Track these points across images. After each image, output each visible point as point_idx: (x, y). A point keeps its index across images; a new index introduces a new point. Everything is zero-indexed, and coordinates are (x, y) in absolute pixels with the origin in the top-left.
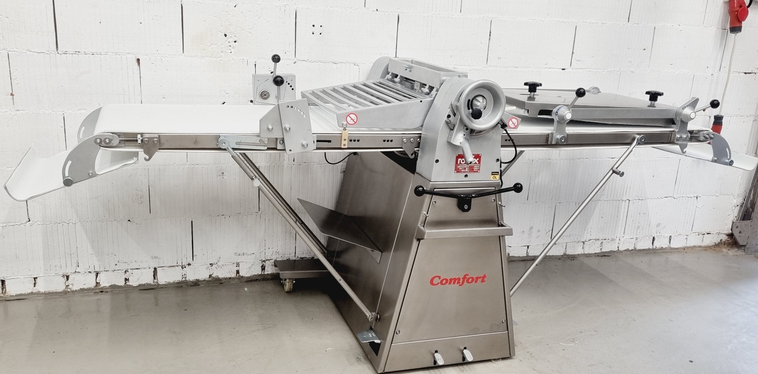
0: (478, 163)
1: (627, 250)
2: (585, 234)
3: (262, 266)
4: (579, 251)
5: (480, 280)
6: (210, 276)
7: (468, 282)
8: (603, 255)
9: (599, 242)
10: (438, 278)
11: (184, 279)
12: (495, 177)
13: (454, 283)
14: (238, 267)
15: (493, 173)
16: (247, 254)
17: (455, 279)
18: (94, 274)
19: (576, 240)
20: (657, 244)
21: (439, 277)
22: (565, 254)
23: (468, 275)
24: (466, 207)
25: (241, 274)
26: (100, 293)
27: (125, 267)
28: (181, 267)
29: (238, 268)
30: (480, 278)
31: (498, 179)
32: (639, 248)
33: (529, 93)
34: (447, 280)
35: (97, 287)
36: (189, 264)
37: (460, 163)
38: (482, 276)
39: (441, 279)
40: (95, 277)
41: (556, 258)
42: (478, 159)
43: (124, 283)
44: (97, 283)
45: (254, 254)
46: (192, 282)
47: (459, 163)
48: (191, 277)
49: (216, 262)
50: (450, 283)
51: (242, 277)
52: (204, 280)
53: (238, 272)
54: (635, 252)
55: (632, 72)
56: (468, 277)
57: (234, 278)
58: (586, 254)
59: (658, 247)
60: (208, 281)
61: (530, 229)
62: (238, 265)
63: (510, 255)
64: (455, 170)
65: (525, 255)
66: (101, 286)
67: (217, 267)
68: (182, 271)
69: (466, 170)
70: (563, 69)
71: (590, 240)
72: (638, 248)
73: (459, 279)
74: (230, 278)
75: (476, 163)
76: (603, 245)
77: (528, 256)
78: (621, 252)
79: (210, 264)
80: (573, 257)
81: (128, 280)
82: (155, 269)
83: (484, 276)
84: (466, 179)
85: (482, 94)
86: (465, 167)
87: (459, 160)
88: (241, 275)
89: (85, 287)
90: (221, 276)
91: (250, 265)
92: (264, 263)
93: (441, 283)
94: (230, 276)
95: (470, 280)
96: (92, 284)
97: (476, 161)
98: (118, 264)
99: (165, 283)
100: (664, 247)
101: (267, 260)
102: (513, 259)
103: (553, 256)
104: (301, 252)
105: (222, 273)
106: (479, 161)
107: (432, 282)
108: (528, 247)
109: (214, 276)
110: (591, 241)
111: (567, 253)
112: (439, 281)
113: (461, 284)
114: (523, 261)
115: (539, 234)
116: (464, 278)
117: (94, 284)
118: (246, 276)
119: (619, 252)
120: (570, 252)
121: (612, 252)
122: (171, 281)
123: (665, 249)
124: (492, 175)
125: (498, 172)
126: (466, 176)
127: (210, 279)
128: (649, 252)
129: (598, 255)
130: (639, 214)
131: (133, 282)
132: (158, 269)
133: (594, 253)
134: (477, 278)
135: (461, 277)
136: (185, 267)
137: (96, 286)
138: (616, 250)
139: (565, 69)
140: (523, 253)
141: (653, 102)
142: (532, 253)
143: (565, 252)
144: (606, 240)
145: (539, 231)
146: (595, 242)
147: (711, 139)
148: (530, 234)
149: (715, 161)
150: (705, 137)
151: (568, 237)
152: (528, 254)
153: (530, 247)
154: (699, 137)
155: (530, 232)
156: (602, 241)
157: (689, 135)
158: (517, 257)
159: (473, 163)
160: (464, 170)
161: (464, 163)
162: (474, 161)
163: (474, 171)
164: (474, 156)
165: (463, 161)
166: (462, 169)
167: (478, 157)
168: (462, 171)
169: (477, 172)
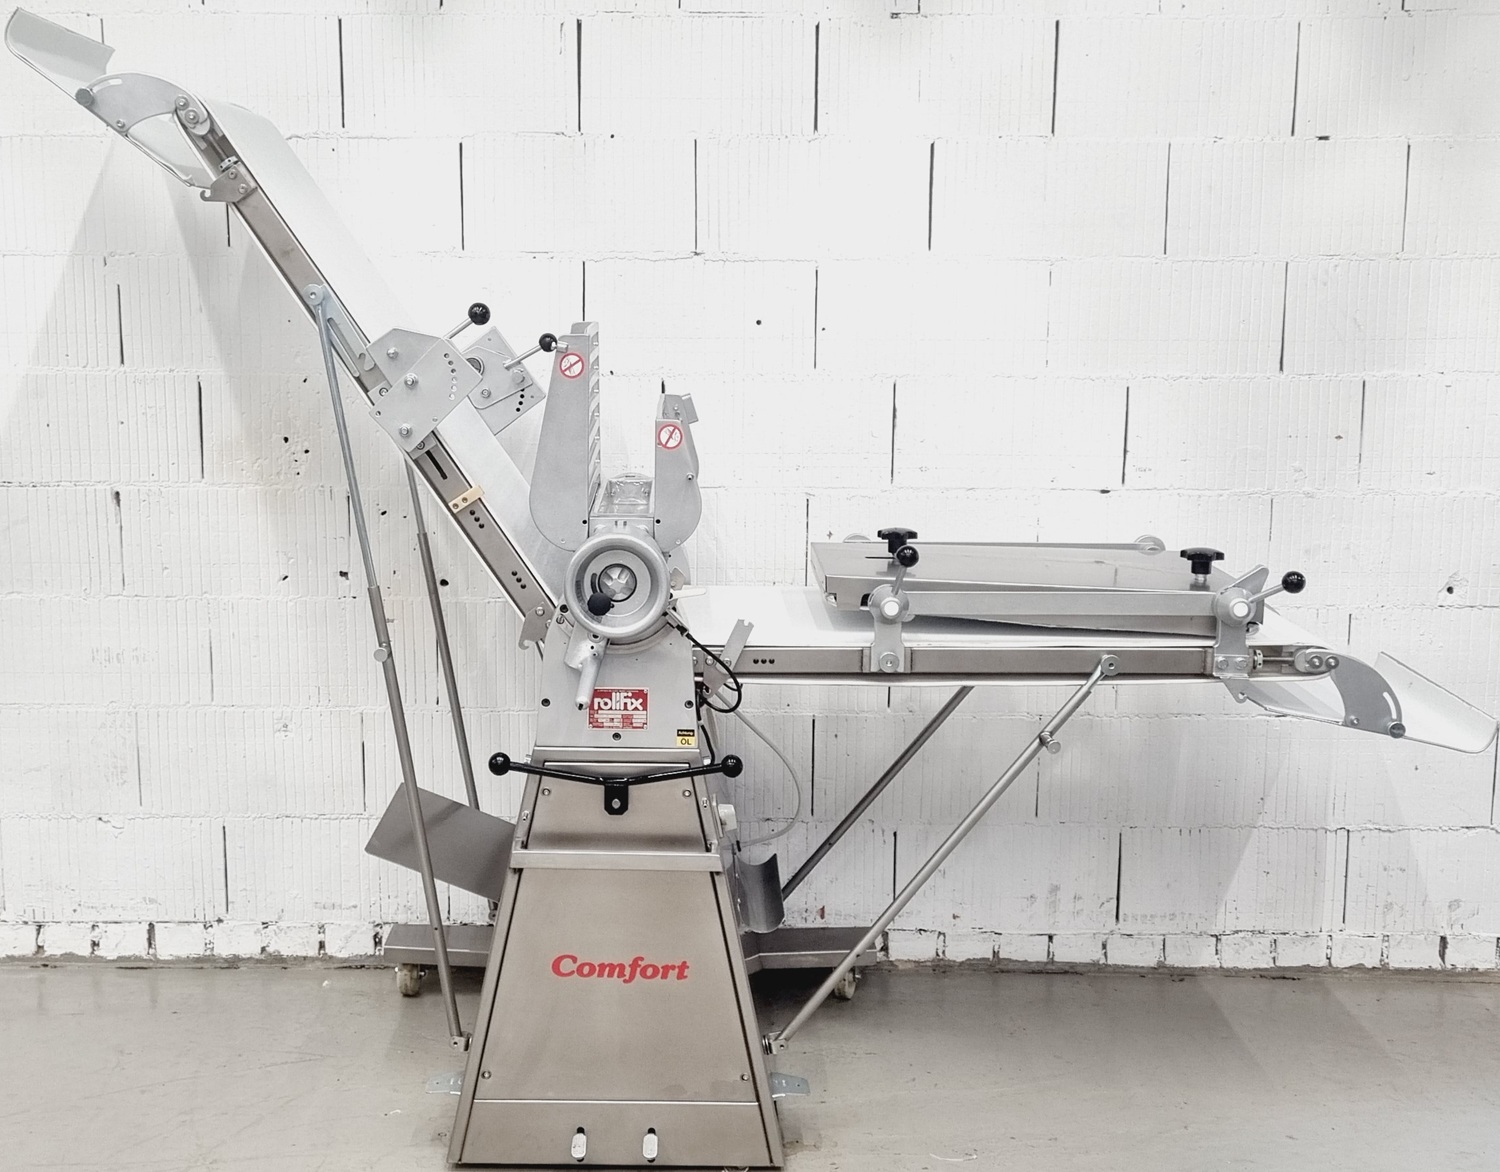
0: (641, 708)
1: (1359, 968)
2: (1221, 916)
3: (375, 936)
4: (1204, 957)
5: (673, 974)
6: (263, 949)
7: (643, 974)
8: (1281, 974)
9: (1266, 940)
10: (570, 960)
11: (208, 953)
12: (686, 741)
13: (611, 975)
14: (322, 935)
15: (681, 733)
16: (340, 906)
17: (612, 967)
18: (34, 928)
19: (1192, 928)
20: (1457, 958)
21: (574, 959)
22: (1161, 966)
23: (642, 959)
24: (616, 804)
25: (330, 950)
26: (42, 968)
27: (92, 917)
28: (202, 925)
29: (321, 937)
30: (673, 967)
31: (693, 745)
32: (1397, 966)
33: (891, 555)
34: (592, 966)
35: (39, 956)
36: (220, 921)
37: (600, 708)
38: (678, 963)
39: (579, 963)
40: (35, 933)
41: (1135, 973)
42: (641, 700)
43: (90, 950)
44: (40, 947)
45: (355, 907)
46: (226, 960)
47: (596, 707)
48: (223, 950)
49: (274, 918)
50: (601, 975)
51: (331, 957)
52: (250, 959)
53: (322, 945)
54: (1382, 976)
55: (1309, 495)
56: (642, 964)
57: (313, 959)
58: (1228, 970)
59: (1460, 966)
60: (259, 961)
61: (1051, 892)
62: (322, 929)
63: (1002, 956)
64: (590, 723)
65: (1045, 959)
66: (47, 954)
67: (277, 931)
68: (205, 935)
69: (616, 724)
70: (1104, 492)
71: (1237, 932)
72: (1394, 964)
73: (622, 967)
74: (305, 958)
75: (636, 709)
76: (1279, 950)
77: (1052, 962)
78: (1337, 971)
79: (263, 924)
80: (1183, 975)
81: (98, 945)
82: (151, 926)
83: (684, 966)
84: (616, 743)
85: (621, 562)
86: (612, 716)
87: (597, 700)
88: (329, 954)
89: (17, 953)
90: (285, 953)
91: (348, 932)
92: (378, 929)
93: (580, 970)
94: (304, 955)
95: (650, 971)
96: (29, 950)
97: (637, 703)
98: (79, 909)
99: (170, 958)
100: (1482, 967)
101: (385, 923)
102: (1011, 966)
103: (1126, 967)
104: (463, 912)
105: (286, 947)
106: (644, 705)
107: (556, 967)
108: (1051, 938)
109: (270, 950)
110: (1241, 935)
111: (1170, 962)
112: (574, 967)
113: (627, 977)
114: (1033, 972)
115: (1079, 905)
116: (635, 964)
117: (34, 949)
118: (340, 955)
119: (1330, 970)
120: (1177, 959)
121: (1306, 968)
122: (183, 954)
123: (1486, 973)
124: (679, 735)
125: (693, 731)
126: (617, 736)
127: (263, 957)
128: (1431, 978)
129: (1262, 973)
130: (1385, 869)
131: (107, 951)
132: (158, 927)
133: (1252, 967)
134: (667, 969)
135: (627, 961)
136: (211, 926)
137: (37, 952)
138: (1321, 964)
139: (1108, 492)
140: (1036, 953)
141: (1201, 577)
142: (1064, 954)
143: (1162, 959)
144: (1285, 934)
145: (1080, 898)
146: (1253, 939)
147: (1330, 668)
148: (1053, 905)
149: (1352, 725)
150: (1311, 662)
151: (1167, 919)
152: (1051, 956)
153: (1055, 938)
154: (1293, 662)
155: (1053, 899)
156: (1275, 937)
157: (1260, 658)
158: (1019, 961)
159: (630, 707)
160: (611, 724)
161: (609, 707)
162: (632, 704)
163: (634, 725)
164: (630, 694)
165: (606, 704)
166: (604, 720)
167: (640, 695)
168: (605, 724)
169: (642, 728)
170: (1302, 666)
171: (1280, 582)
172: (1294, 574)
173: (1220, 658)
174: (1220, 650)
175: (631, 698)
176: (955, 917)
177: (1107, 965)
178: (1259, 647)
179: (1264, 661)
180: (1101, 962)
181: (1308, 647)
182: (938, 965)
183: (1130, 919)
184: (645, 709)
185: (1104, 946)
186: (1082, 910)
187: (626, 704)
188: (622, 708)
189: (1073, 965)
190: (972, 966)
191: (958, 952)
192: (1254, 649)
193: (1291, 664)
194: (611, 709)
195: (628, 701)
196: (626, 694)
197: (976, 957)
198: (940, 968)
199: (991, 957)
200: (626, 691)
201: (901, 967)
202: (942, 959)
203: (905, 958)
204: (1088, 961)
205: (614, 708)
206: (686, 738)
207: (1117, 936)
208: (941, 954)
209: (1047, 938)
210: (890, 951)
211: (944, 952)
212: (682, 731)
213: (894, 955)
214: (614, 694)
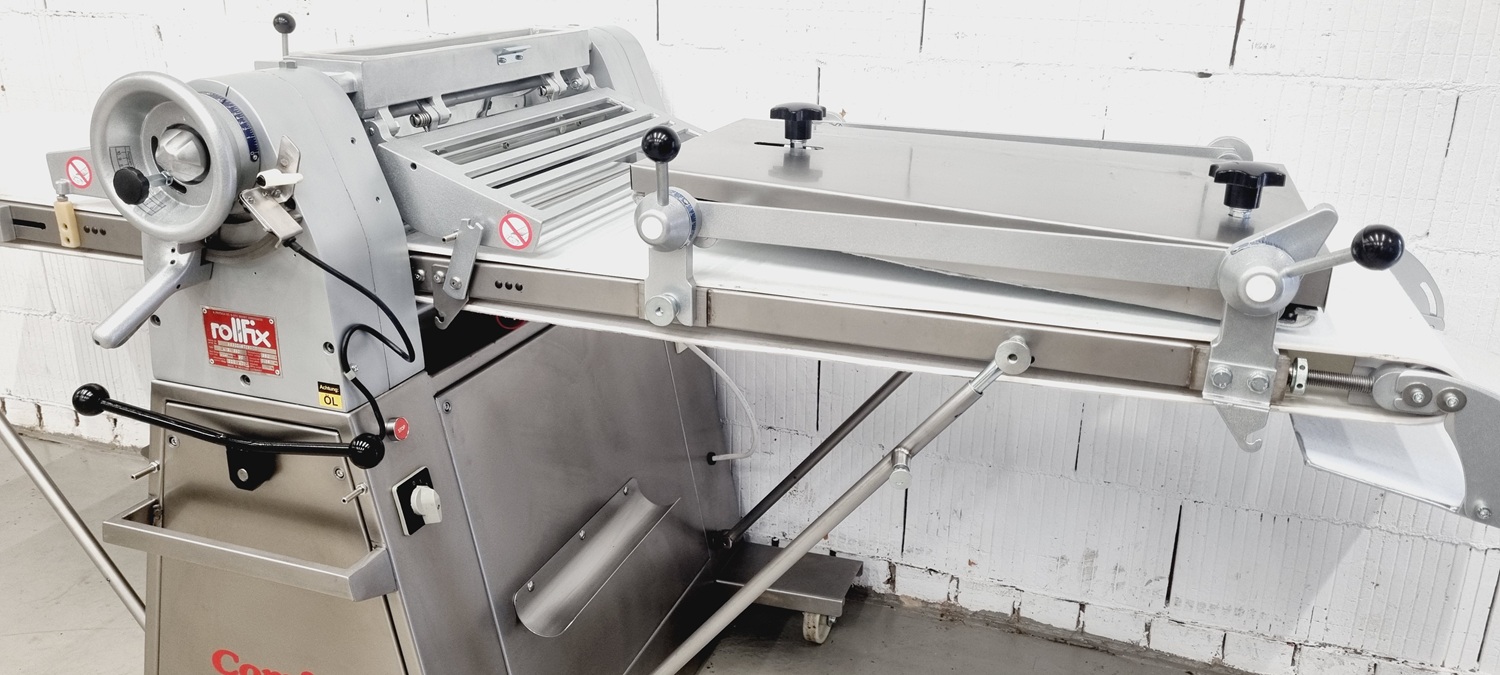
0: (269, 345)
2: (1304, 623)
4: (1277, 663)
9: (1365, 660)
10: (231, 657)
12: (332, 401)
15: (324, 387)
19: (1263, 628)
21: (235, 657)
22: (1217, 664)
24: (244, 475)
31: (340, 408)
34: (256, 670)
37: (219, 338)
39: (241, 663)
41: (1184, 665)
42: (267, 334)
47: (215, 336)
61: (1086, 558)
63: (1022, 615)
64: (211, 356)
65: (1074, 629)
69: (241, 363)
70: (1203, 75)
71: (1324, 645)
75: (262, 345)
77: (1082, 633)
84: (247, 389)
86: (235, 351)
87: (213, 326)
93: (243, 672)
97: (264, 337)
102: (1030, 629)
103: (1172, 656)
106: (272, 339)
107: (217, 662)
108: (1082, 607)
110: (1329, 649)
111: (1229, 661)
112: (236, 667)
114: (1055, 640)
115: (1120, 577)
120: (1239, 660)
124: (321, 390)
125: (337, 387)
126: (245, 380)
135: (294, 673)
139: (1208, 75)
140: (1064, 619)
141: (1239, 213)
142: (1097, 626)
143: (1220, 656)
144: (1391, 659)
145: (1121, 570)
146: (1345, 658)
147: (1443, 408)
148: (1088, 573)
149: (1475, 515)
150: (1407, 395)
151: (1232, 612)
152: (1081, 626)
153: (1087, 608)
154: (1371, 388)
155: (1088, 564)
156: (1375, 661)
157: (1301, 375)
158: (1042, 624)
159: (256, 342)
160: (234, 362)
161: (228, 338)
162: (257, 337)
163: (264, 367)
164: (253, 323)
165: (226, 333)
166: (226, 355)
167: (263, 324)
168: (229, 361)
169: (273, 373)
170: (1386, 395)
171: (1349, 245)
172: (1380, 230)
173: (1220, 367)
174: (1221, 353)
175: (254, 328)
176: (970, 563)
177: (1148, 650)
178: (1304, 354)
179: (1309, 380)
180: (1141, 645)
181: (1408, 366)
182: (947, 610)
183: (1183, 603)
184: (274, 346)
185: (1148, 628)
186: (1123, 583)
187: (249, 336)
188: (246, 341)
189: (1106, 641)
190: (987, 619)
191: (973, 600)
192: (1293, 357)
193: (1368, 390)
194: (232, 340)
195: (252, 331)
196: (247, 322)
197: (992, 610)
198: (950, 615)
199: (1009, 612)
200: (248, 317)
201: (907, 604)
202: (953, 605)
203: (913, 596)
204: (1125, 639)
205: (236, 340)
206: (331, 395)
207: (1163, 621)
208: (953, 601)
209: (1078, 606)
210: (897, 585)
211: (956, 597)
212: (324, 384)
213: (900, 591)
214: (233, 319)
